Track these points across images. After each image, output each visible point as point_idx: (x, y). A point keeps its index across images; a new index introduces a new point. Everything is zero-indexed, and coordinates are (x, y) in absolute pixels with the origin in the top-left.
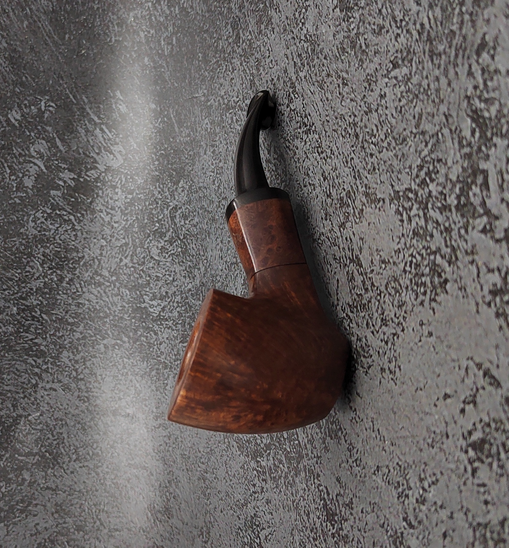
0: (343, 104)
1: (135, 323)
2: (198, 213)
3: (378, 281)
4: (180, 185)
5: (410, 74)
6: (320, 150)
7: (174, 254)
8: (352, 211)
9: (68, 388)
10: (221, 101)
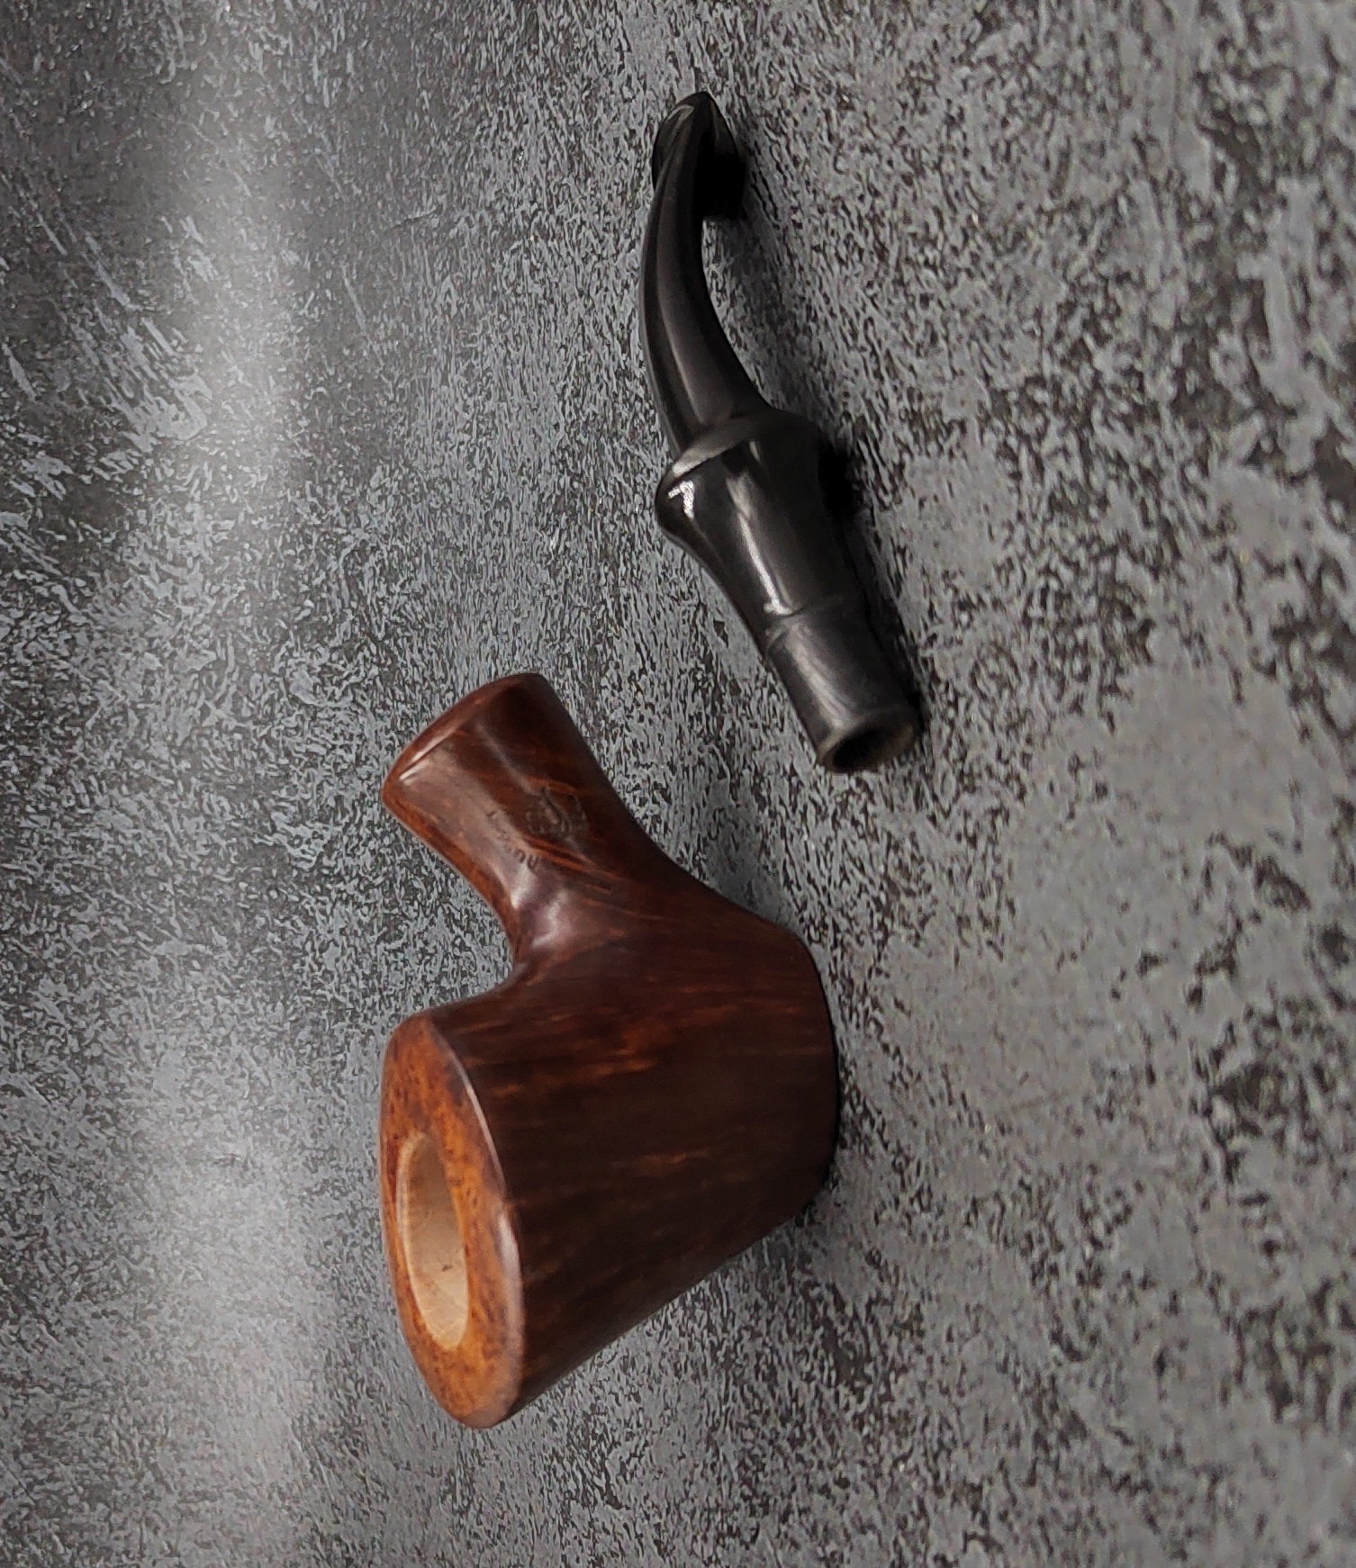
0: (840, 165)
1: (249, 892)
2: (427, 556)
3: (950, 665)
4: (374, 483)
5: (1034, 41)
6: (775, 314)
7: (358, 685)
8: (872, 475)
9: (56, 1087)
10: (488, 219)
